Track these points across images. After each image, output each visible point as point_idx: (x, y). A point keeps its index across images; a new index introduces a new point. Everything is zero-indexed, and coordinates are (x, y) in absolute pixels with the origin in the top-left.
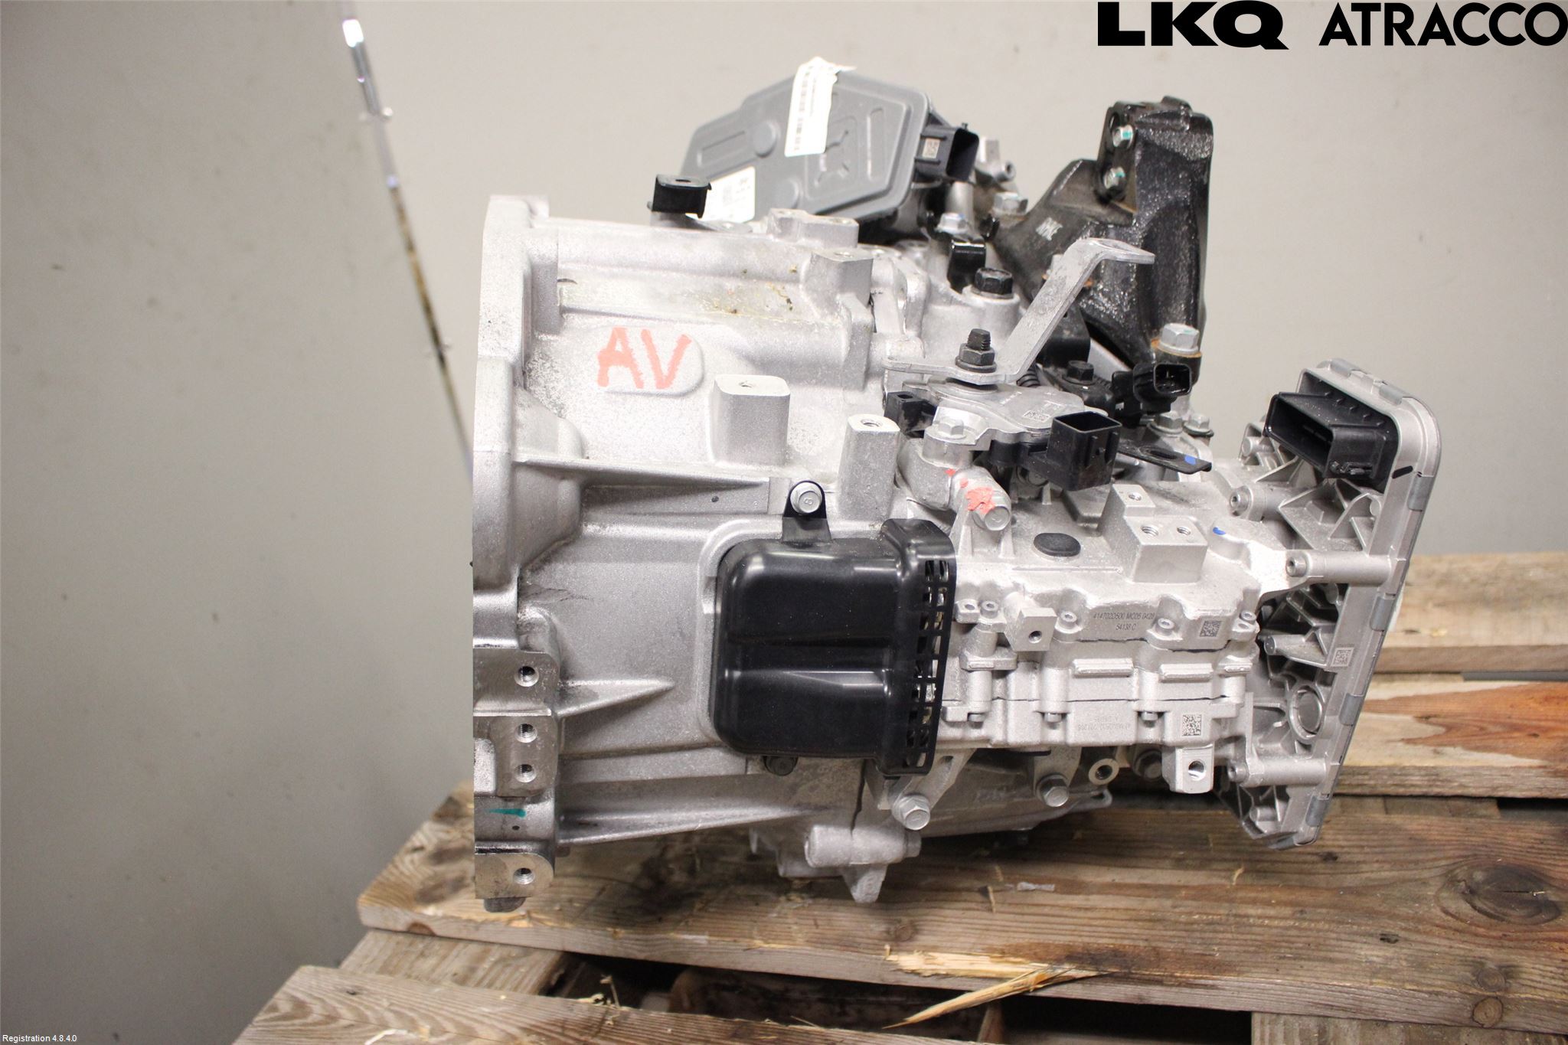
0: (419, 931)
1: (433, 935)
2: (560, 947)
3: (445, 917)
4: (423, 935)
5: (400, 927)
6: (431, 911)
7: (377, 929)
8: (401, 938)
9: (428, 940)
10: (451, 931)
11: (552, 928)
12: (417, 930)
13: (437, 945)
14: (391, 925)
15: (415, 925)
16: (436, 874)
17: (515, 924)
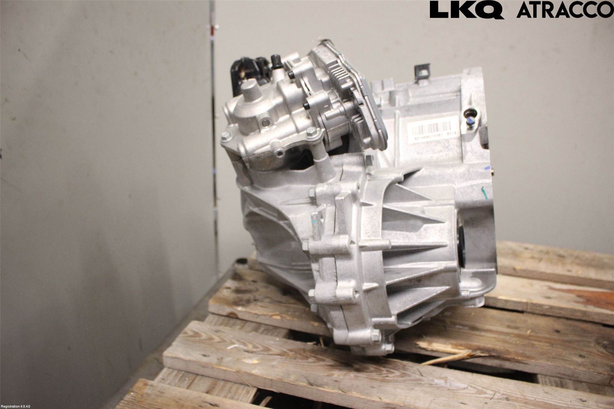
0: (232, 316)
1: (237, 318)
2: (289, 327)
3: (246, 312)
4: (233, 318)
5: (224, 314)
6: (240, 308)
7: (213, 314)
8: (223, 318)
9: (235, 320)
10: (246, 317)
11: (289, 320)
12: (231, 315)
13: (238, 322)
14: (221, 312)
15: (232, 313)
16: (238, 297)
17: (274, 317)
